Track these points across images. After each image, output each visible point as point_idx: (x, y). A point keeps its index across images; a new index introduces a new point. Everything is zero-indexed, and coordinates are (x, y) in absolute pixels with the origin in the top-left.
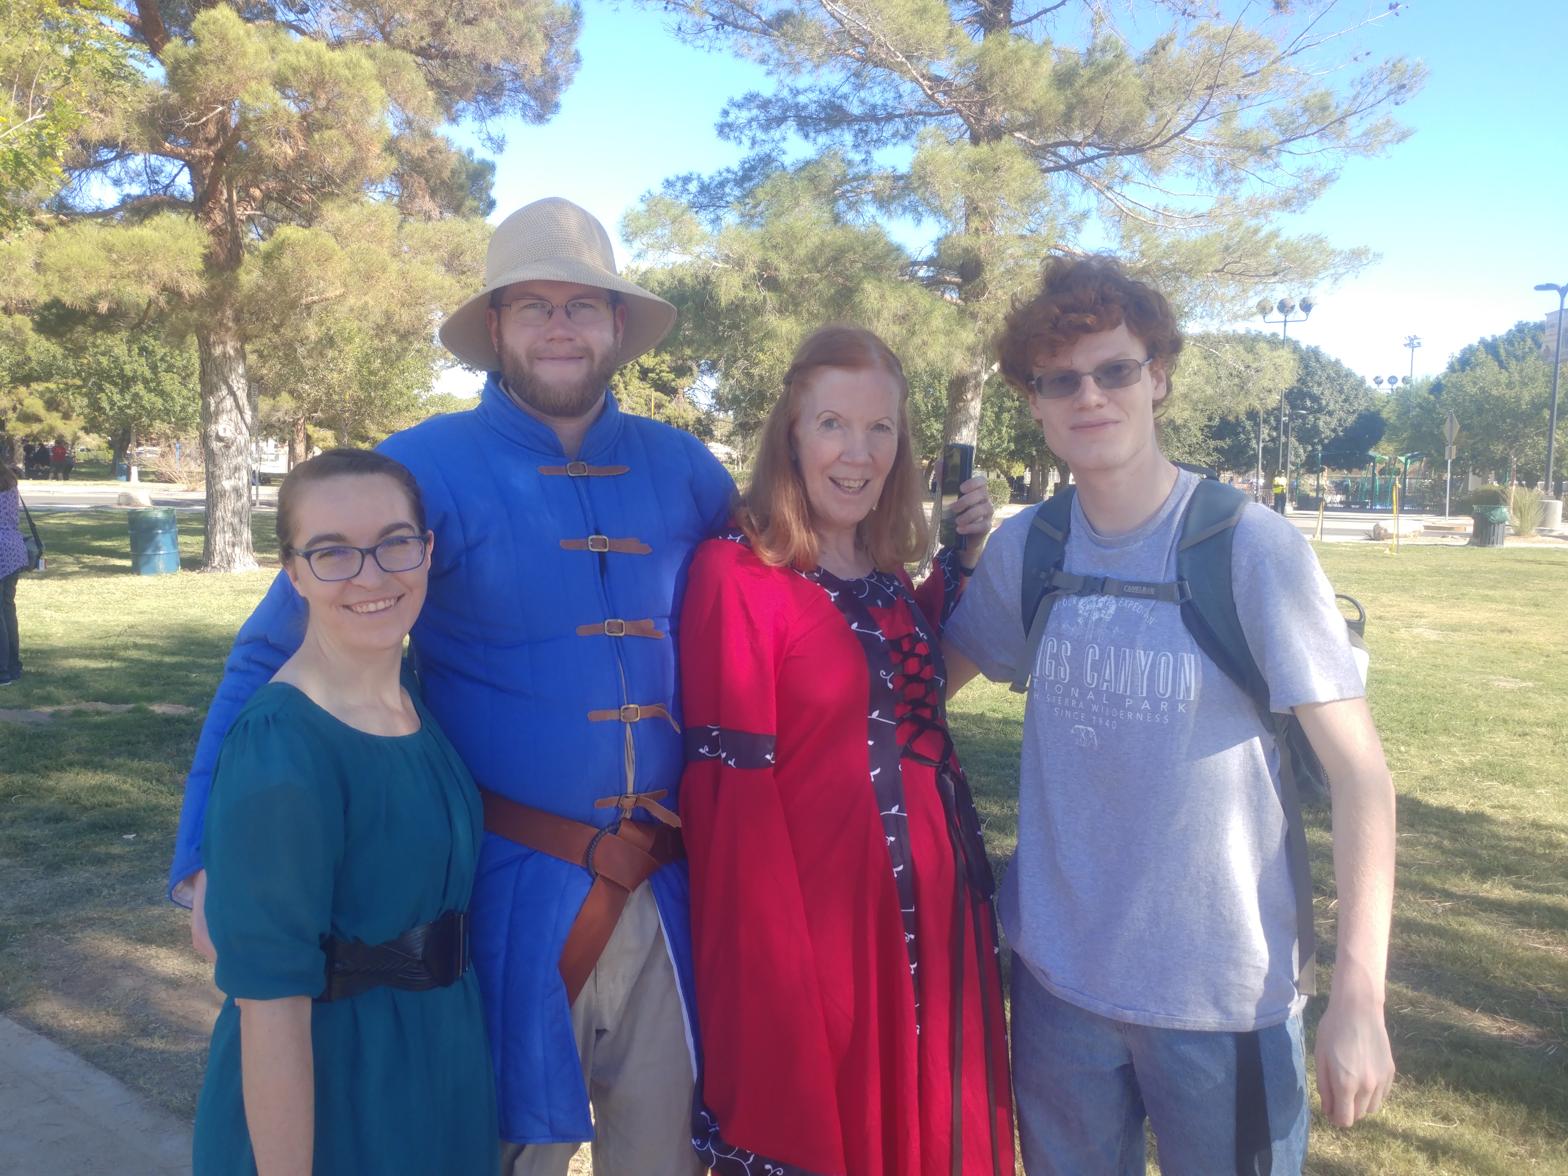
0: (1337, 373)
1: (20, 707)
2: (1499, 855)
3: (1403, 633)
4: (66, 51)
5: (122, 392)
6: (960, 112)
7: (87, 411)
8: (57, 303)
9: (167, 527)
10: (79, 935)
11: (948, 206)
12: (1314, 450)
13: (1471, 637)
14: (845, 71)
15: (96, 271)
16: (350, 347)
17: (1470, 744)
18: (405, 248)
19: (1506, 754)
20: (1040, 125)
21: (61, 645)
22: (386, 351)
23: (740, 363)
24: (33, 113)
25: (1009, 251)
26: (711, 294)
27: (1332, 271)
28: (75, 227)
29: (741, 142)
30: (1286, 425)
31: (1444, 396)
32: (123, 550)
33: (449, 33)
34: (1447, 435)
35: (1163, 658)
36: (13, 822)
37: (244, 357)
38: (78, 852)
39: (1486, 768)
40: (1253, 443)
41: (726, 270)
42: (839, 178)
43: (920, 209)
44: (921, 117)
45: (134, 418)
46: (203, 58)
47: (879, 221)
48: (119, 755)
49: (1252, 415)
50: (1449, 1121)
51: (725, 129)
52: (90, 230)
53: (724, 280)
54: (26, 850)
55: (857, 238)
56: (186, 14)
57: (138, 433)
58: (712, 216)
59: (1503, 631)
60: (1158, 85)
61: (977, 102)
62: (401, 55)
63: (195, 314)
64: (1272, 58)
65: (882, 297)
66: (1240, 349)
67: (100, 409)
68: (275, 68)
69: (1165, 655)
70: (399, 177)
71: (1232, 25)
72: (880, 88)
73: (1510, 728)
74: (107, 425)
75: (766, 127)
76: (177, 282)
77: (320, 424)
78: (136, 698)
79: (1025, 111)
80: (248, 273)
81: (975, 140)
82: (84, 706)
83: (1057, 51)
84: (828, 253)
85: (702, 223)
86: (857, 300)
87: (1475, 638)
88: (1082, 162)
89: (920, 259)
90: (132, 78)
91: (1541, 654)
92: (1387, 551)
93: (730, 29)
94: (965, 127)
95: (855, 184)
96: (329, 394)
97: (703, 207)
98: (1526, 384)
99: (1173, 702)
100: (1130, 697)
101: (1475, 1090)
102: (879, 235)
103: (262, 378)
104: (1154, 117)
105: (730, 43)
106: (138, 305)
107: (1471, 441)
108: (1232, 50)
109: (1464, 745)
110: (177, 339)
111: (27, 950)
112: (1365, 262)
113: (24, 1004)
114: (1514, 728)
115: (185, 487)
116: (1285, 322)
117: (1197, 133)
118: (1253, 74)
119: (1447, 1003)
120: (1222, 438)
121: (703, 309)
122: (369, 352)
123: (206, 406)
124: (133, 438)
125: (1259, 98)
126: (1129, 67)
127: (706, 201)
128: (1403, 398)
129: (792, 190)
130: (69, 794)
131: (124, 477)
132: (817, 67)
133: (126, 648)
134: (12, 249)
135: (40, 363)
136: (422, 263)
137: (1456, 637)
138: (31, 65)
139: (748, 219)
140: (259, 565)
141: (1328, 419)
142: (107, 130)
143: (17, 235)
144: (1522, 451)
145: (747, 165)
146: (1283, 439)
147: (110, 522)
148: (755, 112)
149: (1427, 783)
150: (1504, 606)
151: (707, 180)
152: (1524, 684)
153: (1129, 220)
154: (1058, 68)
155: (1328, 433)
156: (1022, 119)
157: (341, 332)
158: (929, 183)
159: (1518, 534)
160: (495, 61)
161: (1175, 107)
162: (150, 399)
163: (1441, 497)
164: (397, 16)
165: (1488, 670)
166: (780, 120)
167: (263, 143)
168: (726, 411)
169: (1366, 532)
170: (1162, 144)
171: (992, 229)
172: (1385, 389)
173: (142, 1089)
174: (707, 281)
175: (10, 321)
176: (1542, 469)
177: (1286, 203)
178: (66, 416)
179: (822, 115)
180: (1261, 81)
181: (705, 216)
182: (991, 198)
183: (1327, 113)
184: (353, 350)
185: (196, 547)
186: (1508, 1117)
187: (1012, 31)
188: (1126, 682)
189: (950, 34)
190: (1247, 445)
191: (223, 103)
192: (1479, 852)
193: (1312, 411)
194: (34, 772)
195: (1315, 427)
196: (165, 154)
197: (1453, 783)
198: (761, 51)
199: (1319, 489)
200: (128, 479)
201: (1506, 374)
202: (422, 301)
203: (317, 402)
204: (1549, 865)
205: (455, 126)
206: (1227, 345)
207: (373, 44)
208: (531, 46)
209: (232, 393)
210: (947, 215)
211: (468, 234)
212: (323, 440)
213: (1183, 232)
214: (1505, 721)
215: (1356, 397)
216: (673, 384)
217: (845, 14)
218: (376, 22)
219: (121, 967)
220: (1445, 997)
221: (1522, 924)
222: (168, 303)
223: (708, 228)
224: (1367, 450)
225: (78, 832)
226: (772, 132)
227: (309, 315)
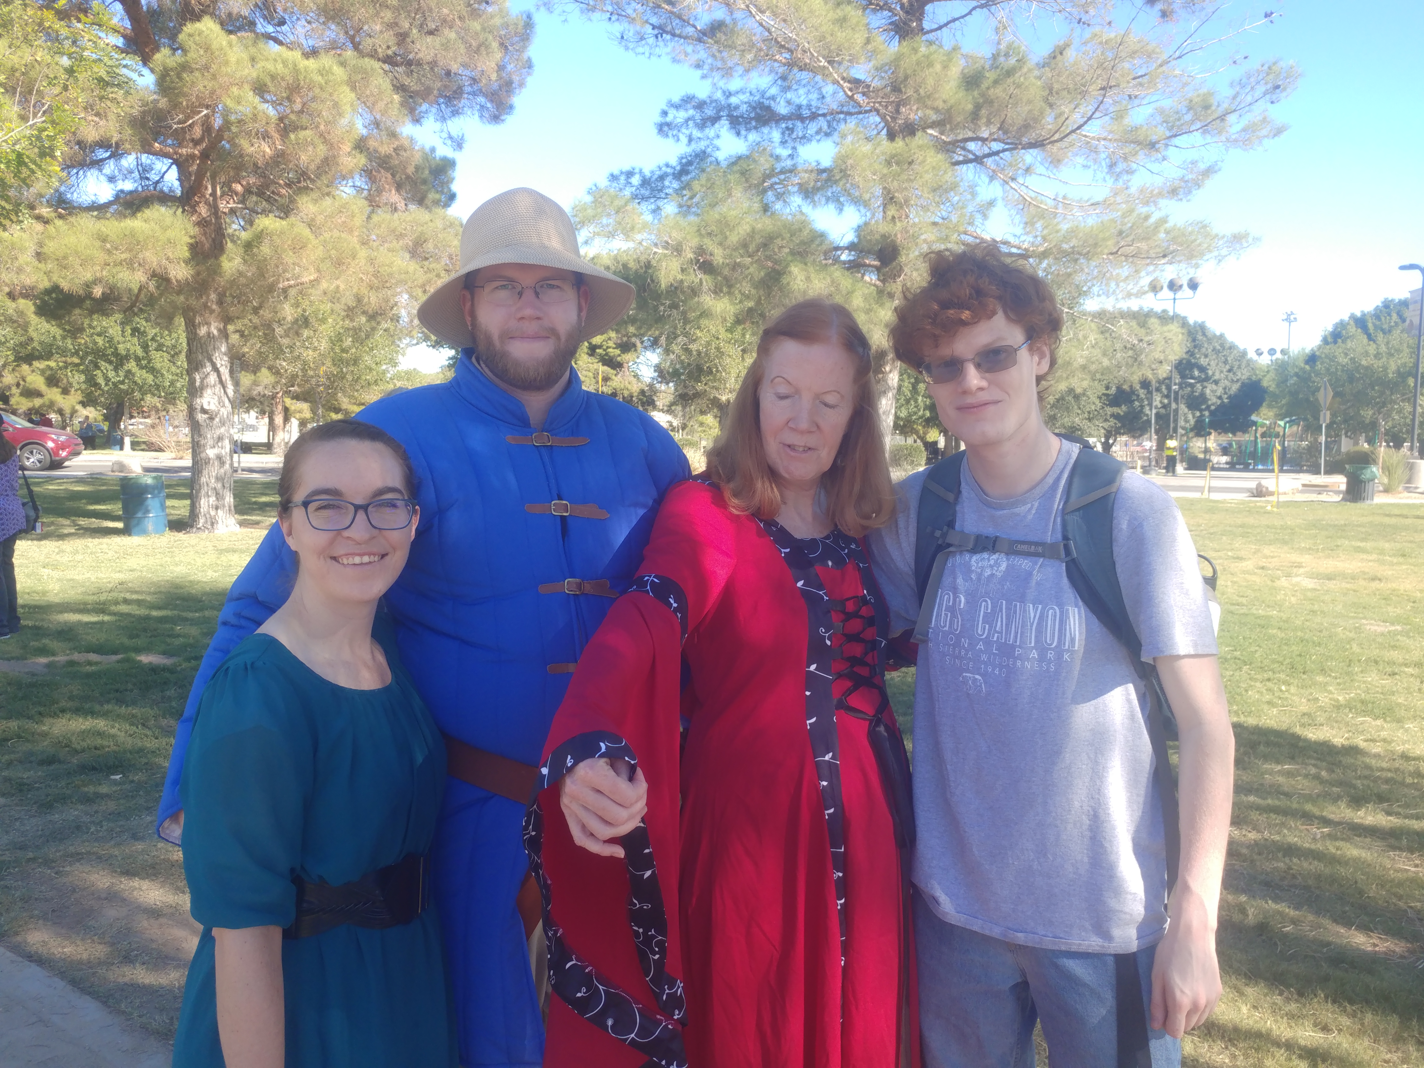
0: (1222, 345)
1: (18, 659)
2: (1372, 785)
3: (1283, 582)
4: (65, 61)
5: (116, 369)
6: (877, 111)
7: (84, 386)
8: (56, 288)
9: (156, 492)
10: (68, 869)
11: (866, 196)
12: (1202, 416)
13: (1344, 585)
14: (773, 75)
15: (92, 259)
16: (324, 326)
17: (1345, 683)
18: (374, 237)
19: (1377, 692)
20: (950, 123)
21: (57, 600)
22: (355, 332)
23: (680, 339)
24: (35, 115)
25: (923, 237)
26: (652, 277)
27: (1216, 253)
28: (72, 219)
29: (678, 140)
30: (1176, 393)
31: (1319, 366)
32: (116, 513)
33: (413, 42)
34: (1322, 402)
35: (1050, 612)
36: (10, 764)
37: (227, 337)
38: (69, 792)
39: (1359, 705)
40: (1147, 410)
41: (665, 255)
42: (767, 172)
43: (842, 199)
44: (842, 116)
45: (126, 393)
46: (190, 67)
47: (804, 211)
48: (108, 702)
49: (1145, 384)
50: (1328, 1031)
51: (664, 128)
52: (87, 223)
53: (664, 264)
54: (21, 791)
55: (785, 226)
56: (174, 27)
57: (131, 406)
58: (653, 207)
59: (1374, 579)
60: (1056, 86)
61: (893, 102)
62: (369, 63)
63: (182, 298)
64: (1159, 62)
65: (808, 279)
66: (1134, 324)
67: (96, 385)
68: (254, 75)
69: (1052, 608)
70: (368, 173)
71: (1123, 32)
72: (805, 90)
73: (1381, 668)
74: (103, 399)
75: (702, 125)
76: (165, 268)
77: (296, 397)
78: (126, 649)
79: (936, 110)
80: (230, 260)
81: (892, 136)
82: (76, 656)
83: (966, 56)
84: (758, 240)
85: (644, 213)
86: (785, 282)
87: (1348, 586)
88: (989, 155)
89: (841, 245)
90: (124, 84)
91: (1409, 600)
92: (1269, 508)
93: (668, 37)
94: (882, 124)
95: (782, 177)
96: (304, 370)
97: (644, 198)
98: (1392, 355)
99: (1059, 651)
100: (1020, 647)
101: (1351, 1002)
102: (804, 223)
103: (244, 356)
104: (1053, 115)
105: (669, 49)
106: (130, 290)
107: (1343, 407)
108: (1123, 55)
109: (1339, 684)
110: (166, 320)
111: (20, 883)
112: (1245, 245)
113: (17, 934)
114: (1384, 668)
115: (173, 455)
116: (1175, 299)
117: (1093, 129)
118: (1142, 76)
119: (1327, 922)
120: (1118, 405)
121: (645, 291)
122: (341, 331)
123: (192, 382)
124: (126, 411)
125: (1148, 98)
126: (1030, 70)
127: (646, 193)
128: (1281, 368)
129: (725, 182)
130: (61, 739)
131: (118, 447)
132: (747, 71)
133: (116, 603)
134: (15, 239)
135: (41, 343)
136: (389, 250)
137: (1331, 585)
138: (32, 74)
139: (685, 209)
140: (240, 526)
141: (1214, 387)
142: (102, 131)
143: (19, 227)
144: (1389, 416)
145: (684, 161)
146: (1174, 406)
147: (104, 488)
148: (691, 112)
149: (1306, 719)
150: (1374, 556)
151: (648, 174)
152: (1392, 628)
153: (1032, 208)
154: (966, 71)
155: (1214, 400)
156: (934, 117)
157: (316, 313)
158: (849, 175)
159: (1387, 490)
160: (454, 67)
161: (1073, 106)
162: (141, 375)
163: (1317, 458)
164: (366, 28)
165: (1361, 615)
166: (715, 120)
167: (244, 143)
168: (667, 383)
169: (1248, 490)
170: (1061, 139)
171: (907, 216)
172: (1265, 360)
173: (124, 1012)
174: (648, 265)
175: (14, 305)
176: (1407, 432)
177: (1173, 192)
178: (65, 392)
179: (752, 115)
180: (1150, 82)
181: (646, 207)
182: (906, 188)
183: (1209, 112)
184: (327, 329)
185: (183, 510)
186: (1381, 1027)
187: (924, 38)
188: (1016, 633)
189: (868, 41)
190: (1141, 411)
191: (207, 107)
192: (1354, 782)
193: (1200, 380)
194: (29, 718)
195: (1203, 395)
196: (155, 154)
197: (1329, 719)
198: (695, 57)
199: (1207, 451)
200: (122, 449)
201: (1375, 346)
202: (388, 285)
203: (294, 377)
204: (1417, 793)
205: (418, 126)
206: (1122, 322)
207: (344, 53)
208: (487, 54)
209: (216, 369)
210: (866, 204)
211: (430, 224)
212: (299, 412)
213: (1081, 218)
214: (1376, 662)
215: (1239, 367)
216: (619, 359)
217: (772, 23)
218: (346, 33)
219: (106, 899)
220: (1324, 916)
221: (1394, 848)
222: (158, 288)
223: (648, 217)
224: (1250, 415)
225: (69, 773)
226: (707, 130)
227: (286, 297)
